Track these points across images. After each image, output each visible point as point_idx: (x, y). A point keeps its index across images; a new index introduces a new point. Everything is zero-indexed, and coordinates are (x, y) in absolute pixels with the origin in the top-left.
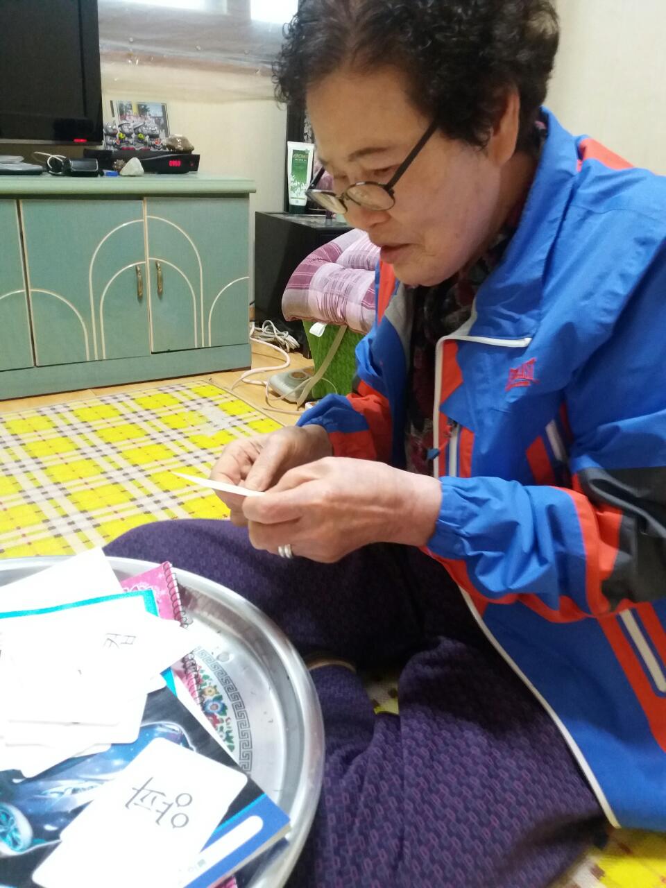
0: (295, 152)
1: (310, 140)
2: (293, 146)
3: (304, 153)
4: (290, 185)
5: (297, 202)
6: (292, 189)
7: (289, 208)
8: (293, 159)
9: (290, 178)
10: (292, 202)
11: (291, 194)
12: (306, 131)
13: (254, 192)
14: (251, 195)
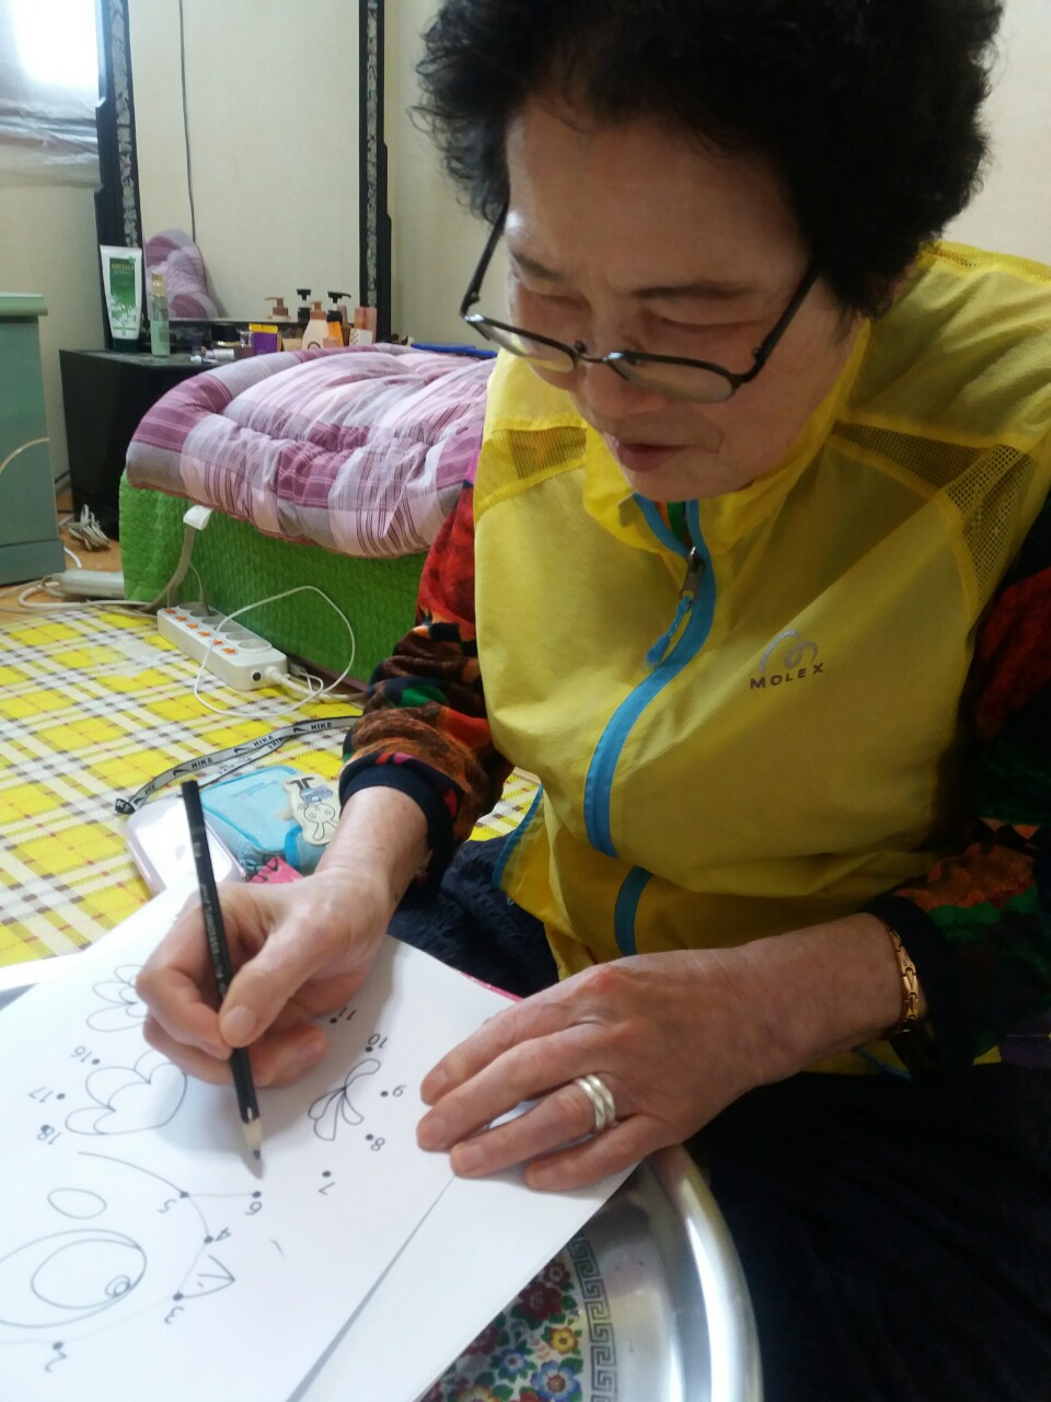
0: (113, 261)
1: (135, 244)
2: (108, 252)
3: (128, 263)
4: (111, 308)
5: (124, 333)
6: (114, 315)
7: (112, 344)
8: (112, 270)
9: (110, 300)
10: (117, 334)
11: (113, 323)
12: (127, 231)
13: (45, 313)
14: (40, 318)
